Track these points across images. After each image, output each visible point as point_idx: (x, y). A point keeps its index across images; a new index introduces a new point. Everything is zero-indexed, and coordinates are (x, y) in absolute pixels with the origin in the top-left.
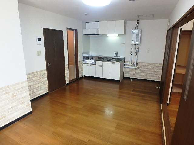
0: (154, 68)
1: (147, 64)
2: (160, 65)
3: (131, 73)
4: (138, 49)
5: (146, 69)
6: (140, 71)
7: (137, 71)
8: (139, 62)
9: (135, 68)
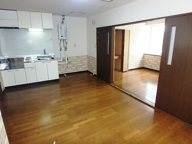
0: (81, 61)
1: (75, 58)
2: (86, 57)
3: (63, 69)
4: (66, 44)
5: (76, 62)
6: (70, 66)
7: (68, 66)
8: (69, 57)
9: (66, 63)
